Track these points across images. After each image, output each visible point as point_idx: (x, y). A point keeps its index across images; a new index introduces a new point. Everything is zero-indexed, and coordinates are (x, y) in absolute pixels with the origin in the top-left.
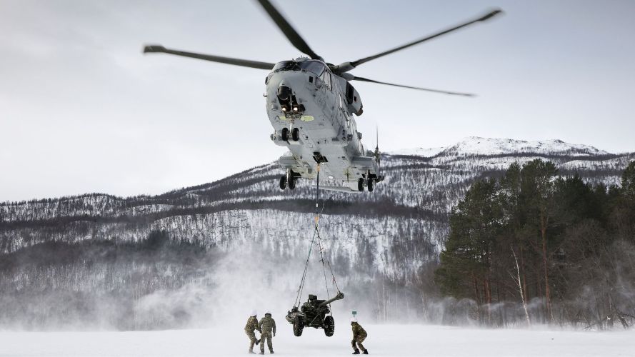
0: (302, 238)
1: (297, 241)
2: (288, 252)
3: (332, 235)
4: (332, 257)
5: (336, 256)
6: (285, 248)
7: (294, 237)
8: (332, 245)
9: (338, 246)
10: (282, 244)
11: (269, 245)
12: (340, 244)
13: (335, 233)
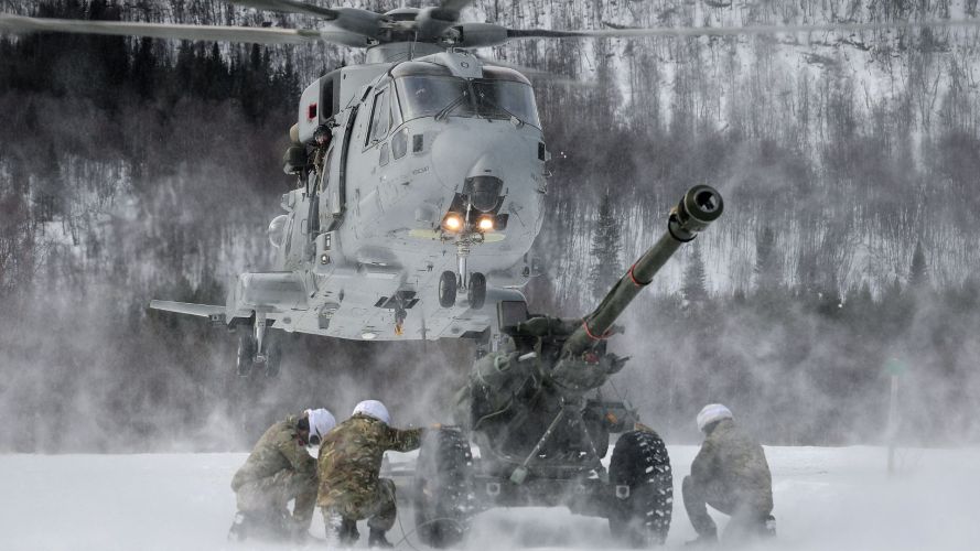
0: (766, 44)
1: (745, 57)
2: (698, 111)
3: (917, 31)
4: (917, 137)
5: (936, 132)
6: (681, 87)
7: (730, 38)
8: (917, 80)
9: (944, 85)
10: (668, 71)
11: (604, 74)
12: (955, 73)
13: (934, 17)
